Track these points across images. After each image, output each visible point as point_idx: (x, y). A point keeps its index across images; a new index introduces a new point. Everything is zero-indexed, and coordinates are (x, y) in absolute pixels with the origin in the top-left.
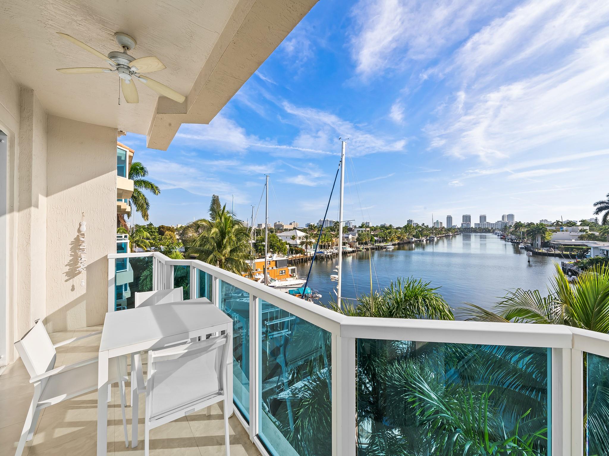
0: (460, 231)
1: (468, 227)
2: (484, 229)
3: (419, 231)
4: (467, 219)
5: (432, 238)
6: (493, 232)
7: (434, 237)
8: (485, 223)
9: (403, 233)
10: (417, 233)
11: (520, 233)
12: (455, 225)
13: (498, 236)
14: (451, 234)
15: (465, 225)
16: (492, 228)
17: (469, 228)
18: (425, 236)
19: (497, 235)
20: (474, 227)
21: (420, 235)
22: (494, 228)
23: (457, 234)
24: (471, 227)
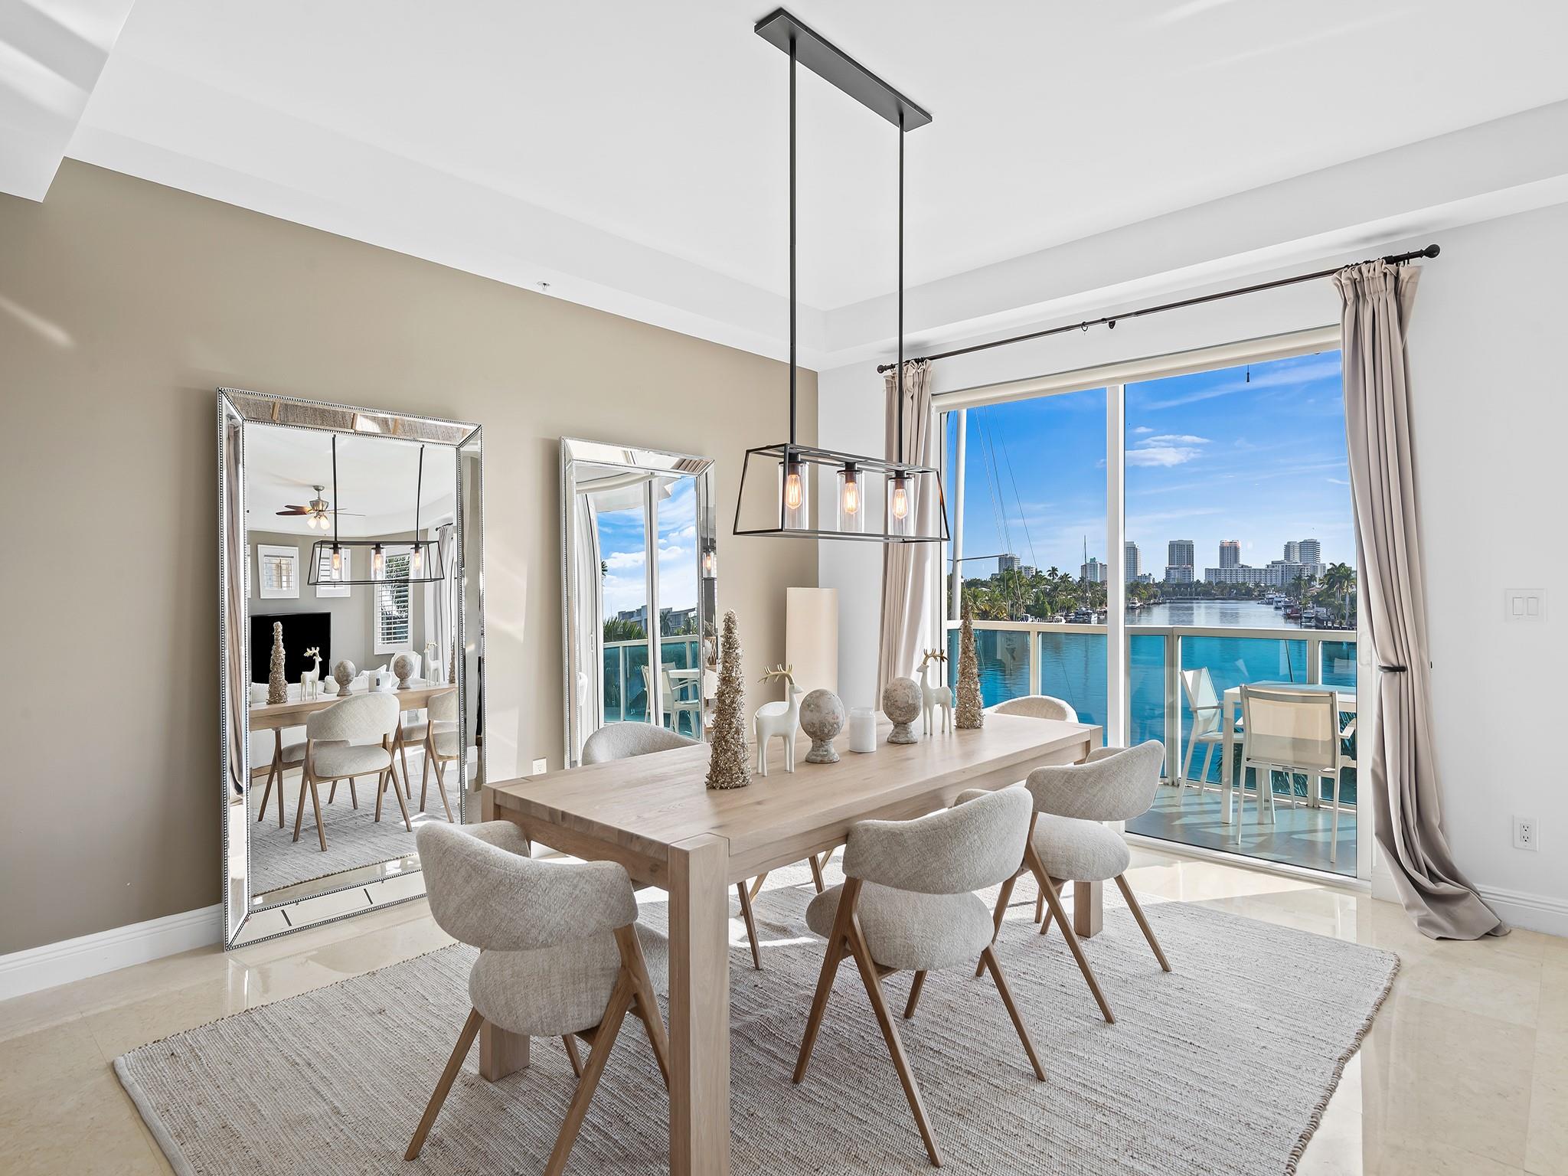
0: (1162, 594)
1: (1187, 581)
2: (1233, 586)
3: (1044, 592)
4: (1181, 553)
5: (1084, 614)
6: (1259, 595)
7: (1089, 611)
8: (1236, 567)
9: (996, 600)
10: (1037, 599)
11: (1344, 599)
12: (1147, 575)
13: (1277, 608)
14: (1138, 604)
15: (1176, 576)
16: (1257, 585)
17: (1190, 585)
18: (1062, 609)
19: (1273, 606)
20: (1202, 581)
21: (1048, 607)
22: (1262, 585)
23: (1154, 603)
24: (1195, 580)
